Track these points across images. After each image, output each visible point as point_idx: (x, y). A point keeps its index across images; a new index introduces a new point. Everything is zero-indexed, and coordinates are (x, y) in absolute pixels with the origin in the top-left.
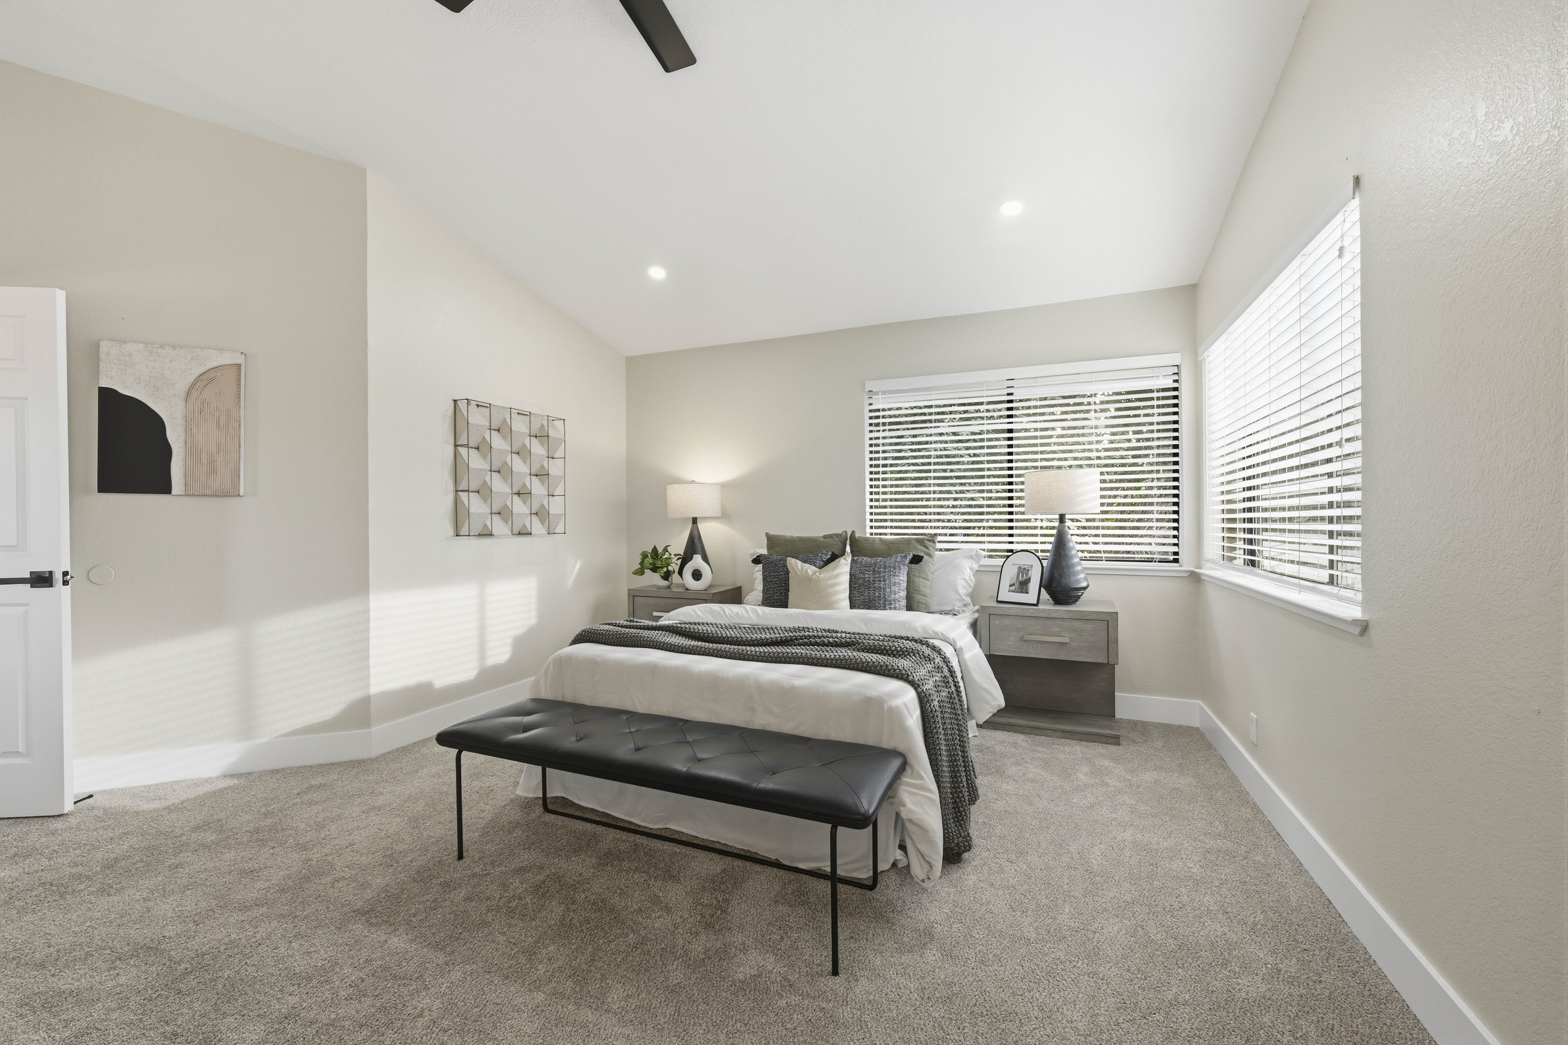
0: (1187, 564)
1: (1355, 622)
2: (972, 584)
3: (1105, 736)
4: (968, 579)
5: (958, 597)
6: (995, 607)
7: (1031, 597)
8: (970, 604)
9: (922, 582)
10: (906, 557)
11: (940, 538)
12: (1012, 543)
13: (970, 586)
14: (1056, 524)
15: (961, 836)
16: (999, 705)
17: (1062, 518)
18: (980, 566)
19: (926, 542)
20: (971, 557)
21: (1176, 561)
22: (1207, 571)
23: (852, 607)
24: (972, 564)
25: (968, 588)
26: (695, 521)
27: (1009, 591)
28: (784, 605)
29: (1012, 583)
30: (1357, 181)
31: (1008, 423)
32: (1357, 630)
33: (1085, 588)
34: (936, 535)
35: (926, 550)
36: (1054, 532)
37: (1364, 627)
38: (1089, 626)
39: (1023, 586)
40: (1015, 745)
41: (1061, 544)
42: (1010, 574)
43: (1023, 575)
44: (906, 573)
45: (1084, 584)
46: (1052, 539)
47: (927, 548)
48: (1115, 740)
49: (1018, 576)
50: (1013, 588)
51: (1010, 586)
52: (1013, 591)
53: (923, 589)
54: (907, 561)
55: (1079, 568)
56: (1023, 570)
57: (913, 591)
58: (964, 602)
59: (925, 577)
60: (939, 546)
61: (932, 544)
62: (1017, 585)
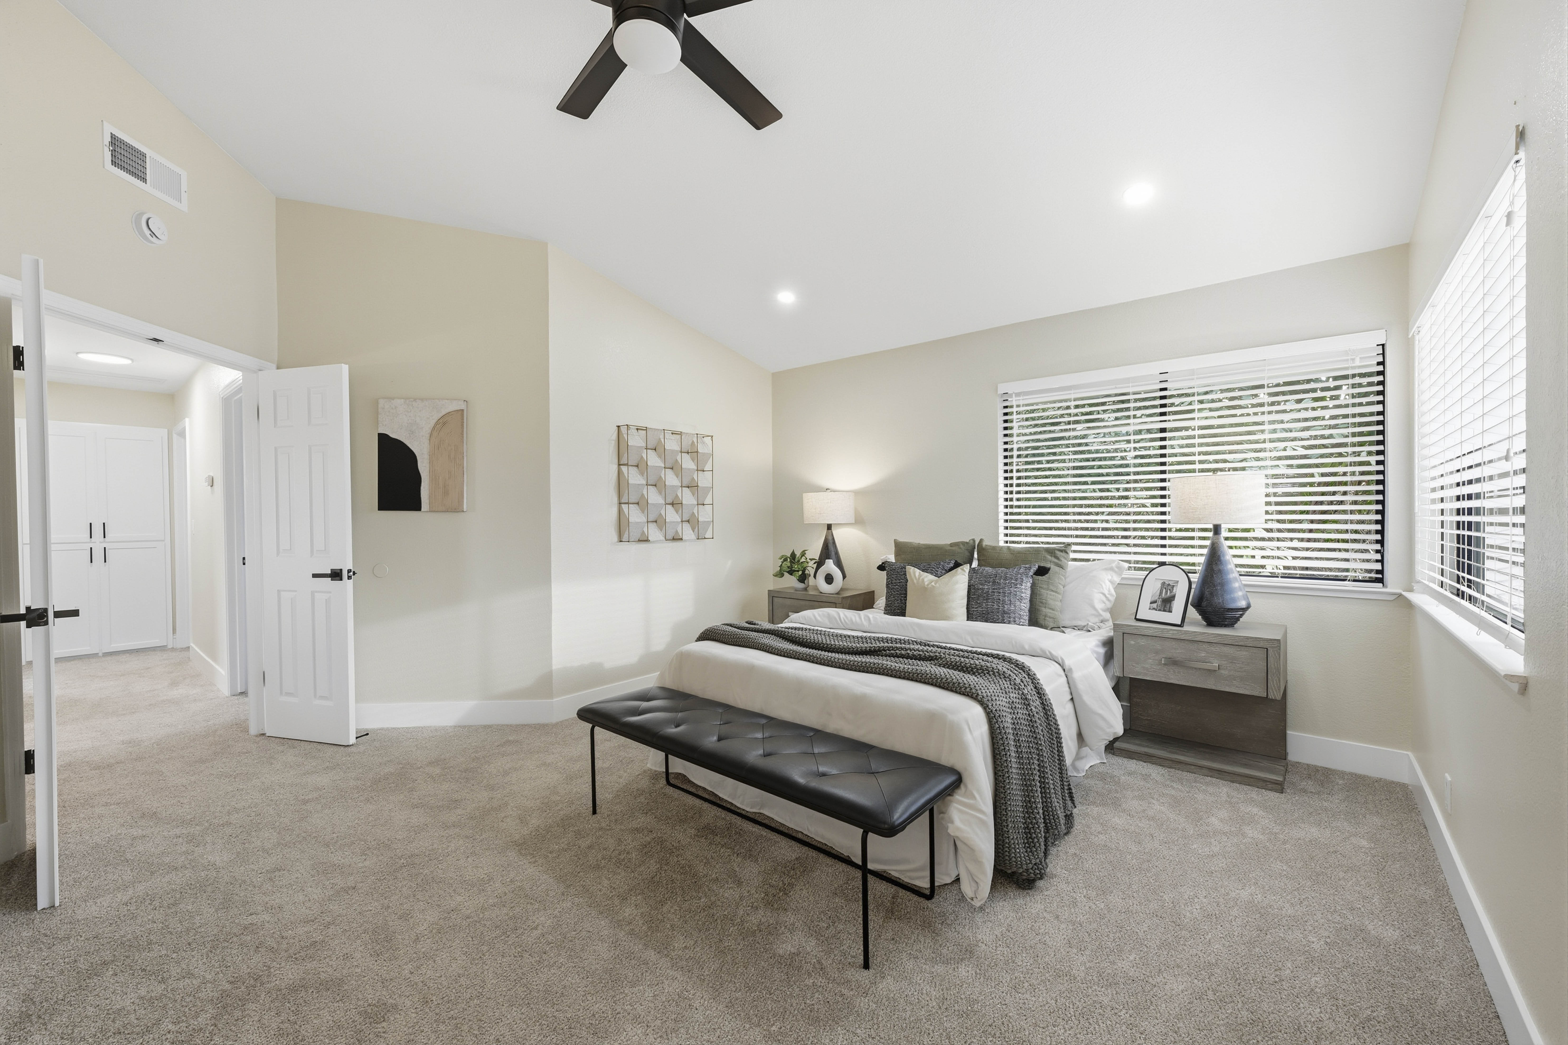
0: (1394, 584)
1: (1511, 677)
2: (1112, 599)
3: (1265, 781)
4: (1106, 592)
5: (1094, 612)
6: (1131, 625)
7: (1175, 617)
8: (1108, 620)
9: (1050, 595)
10: (1030, 568)
11: (1074, 548)
12: (1164, 554)
13: (1109, 600)
14: (1210, 534)
15: (1031, 863)
17: (1217, 529)
18: (1123, 579)
19: (1057, 552)
20: (1112, 569)
21: (1381, 581)
22: (1417, 599)
23: (970, 617)
24: (1112, 577)
25: (1107, 602)
26: (829, 527)
27: (1150, 609)
28: (903, 614)
29: (1153, 599)
31: (1161, 421)
32: (1515, 687)
33: (1244, 610)
34: (1069, 545)
35: (1056, 561)
36: (1207, 543)
37: (1524, 685)
38: (1243, 654)
39: (1166, 603)
40: (1146, 777)
41: (1214, 557)
42: (1152, 589)
43: (1166, 592)
44: (1029, 585)
45: (1243, 604)
46: (1205, 551)
47: (1058, 558)
48: (1279, 787)
49: (1161, 592)
50: (1155, 605)
51: (1151, 603)
52: (1154, 609)
53: (1051, 602)
54: (1031, 573)
55: (1236, 585)
56: (1168, 586)
57: (1041, 604)
58: (1101, 618)
59: (1055, 589)
60: (1073, 555)
61: (1063, 554)
62: (1159, 603)
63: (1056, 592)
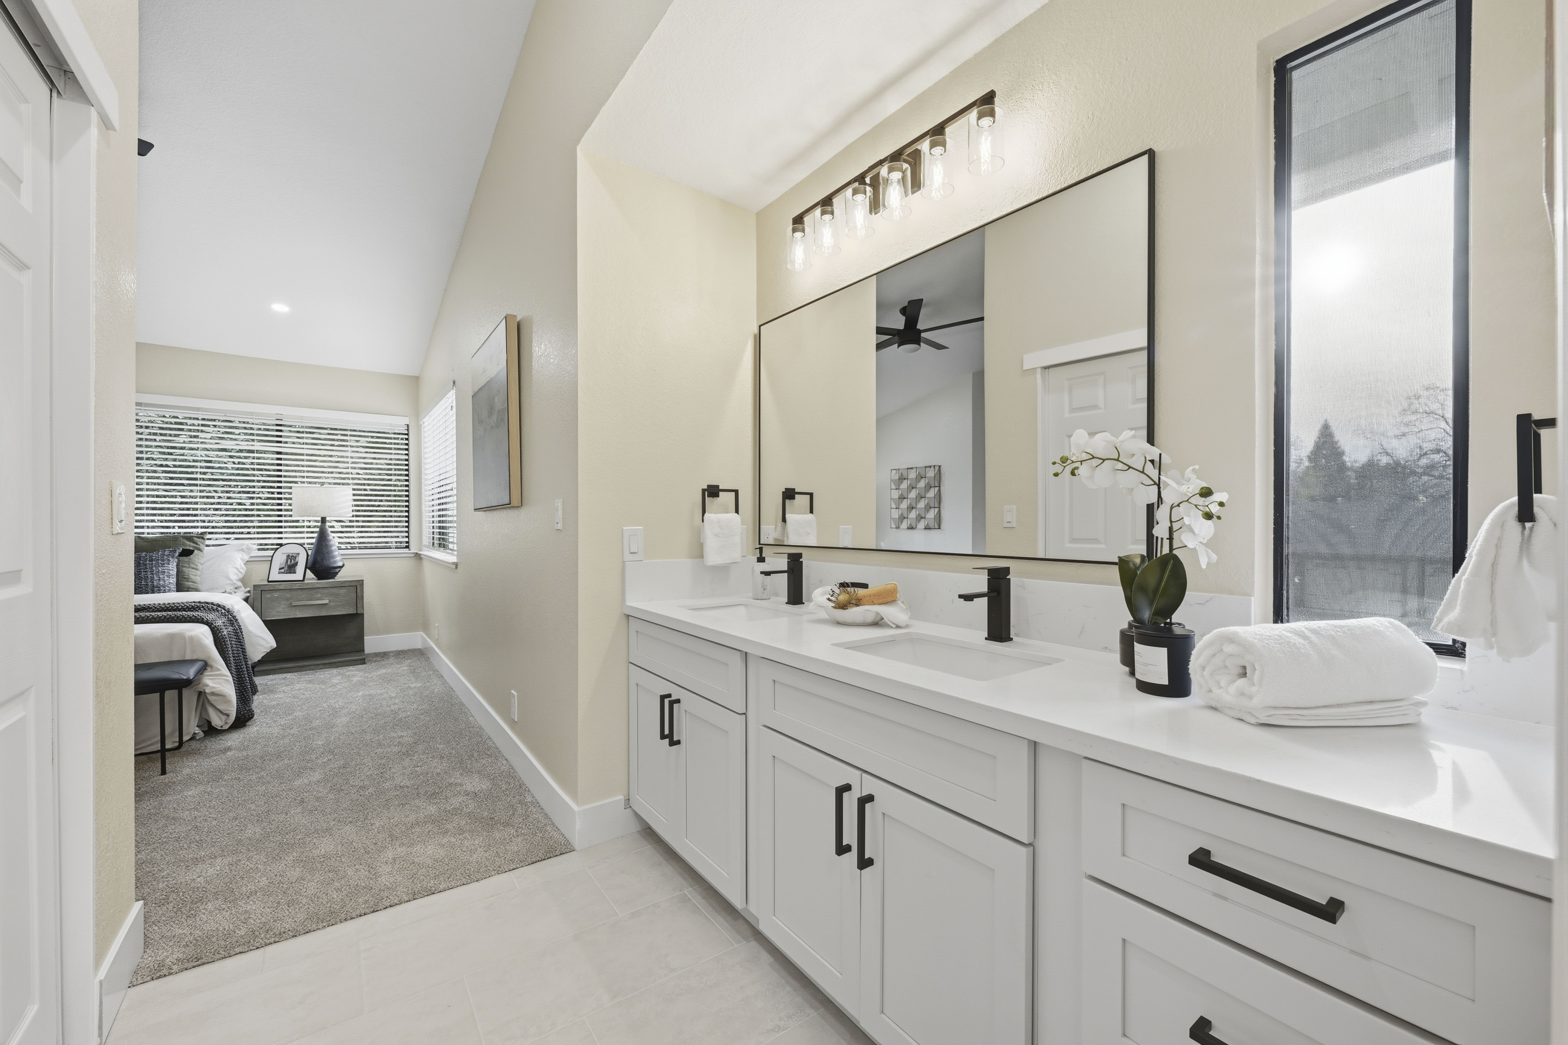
0: (414, 549)
1: (453, 563)
2: (243, 571)
3: (356, 660)
4: (239, 567)
5: (229, 582)
6: (266, 585)
7: (298, 575)
8: (241, 587)
9: (191, 571)
10: (175, 551)
11: (208, 536)
12: (281, 538)
13: (240, 572)
14: (319, 524)
15: (246, 710)
16: (271, 647)
17: (324, 520)
18: (251, 557)
19: (195, 538)
20: (242, 550)
21: (407, 547)
22: (425, 552)
24: (243, 556)
25: (240, 574)
27: (279, 573)
29: (282, 566)
30: (454, 383)
31: (278, 446)
32: (454, 567)
33: (341, 567)
34: (205, 533)
35: (195, 545)
36: (318, 530)
37: (456, 565)
38: (343, 591)
39: (291, 568)
41: (323, 537)
42: (279, 561)
43: (291, 561)
44: (175, 564)
45: (340, 564)
46: (315, 535)
47: (196, 543)
48: (363, 662)
49: (287, 561)
50: (283, 570)
51: (280, 569)
52: (283, 573)
53: (192, 577)
54: (177, 554)
55: (336, 553)
56: (291, 558)
57: (182, 579)
58: (236, 586)
59: (195, 567)
60: (208, 542)
61: (202, 541)
62: (286, 569)
63: (196, 569)
